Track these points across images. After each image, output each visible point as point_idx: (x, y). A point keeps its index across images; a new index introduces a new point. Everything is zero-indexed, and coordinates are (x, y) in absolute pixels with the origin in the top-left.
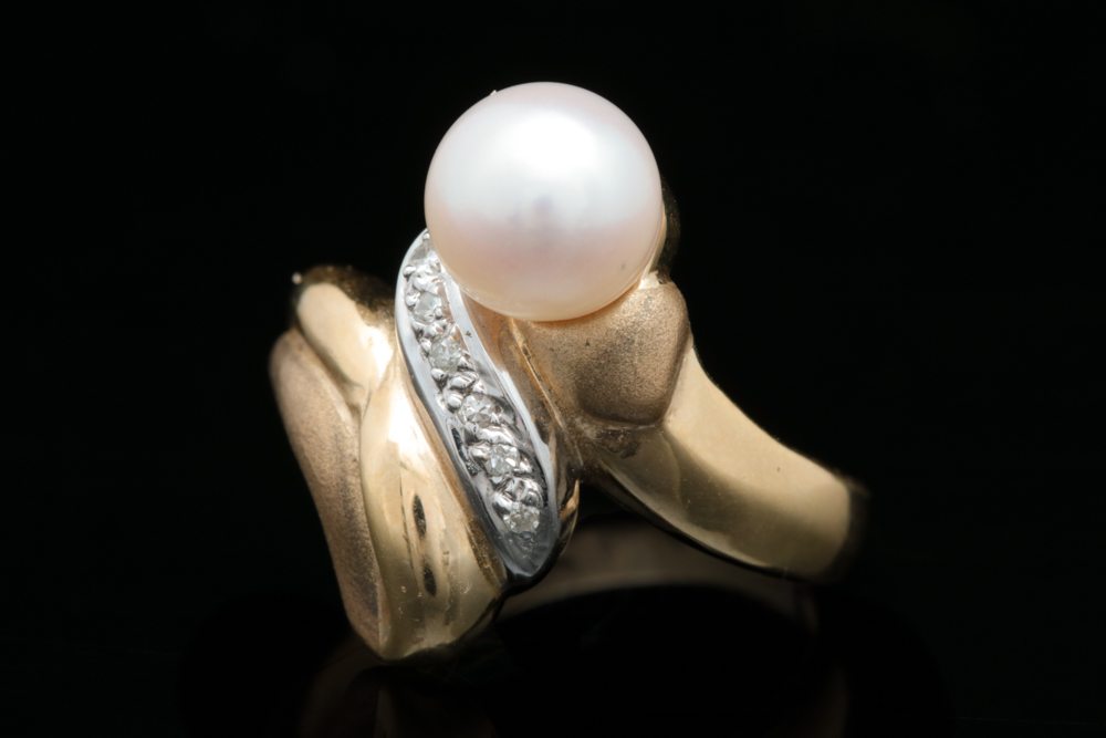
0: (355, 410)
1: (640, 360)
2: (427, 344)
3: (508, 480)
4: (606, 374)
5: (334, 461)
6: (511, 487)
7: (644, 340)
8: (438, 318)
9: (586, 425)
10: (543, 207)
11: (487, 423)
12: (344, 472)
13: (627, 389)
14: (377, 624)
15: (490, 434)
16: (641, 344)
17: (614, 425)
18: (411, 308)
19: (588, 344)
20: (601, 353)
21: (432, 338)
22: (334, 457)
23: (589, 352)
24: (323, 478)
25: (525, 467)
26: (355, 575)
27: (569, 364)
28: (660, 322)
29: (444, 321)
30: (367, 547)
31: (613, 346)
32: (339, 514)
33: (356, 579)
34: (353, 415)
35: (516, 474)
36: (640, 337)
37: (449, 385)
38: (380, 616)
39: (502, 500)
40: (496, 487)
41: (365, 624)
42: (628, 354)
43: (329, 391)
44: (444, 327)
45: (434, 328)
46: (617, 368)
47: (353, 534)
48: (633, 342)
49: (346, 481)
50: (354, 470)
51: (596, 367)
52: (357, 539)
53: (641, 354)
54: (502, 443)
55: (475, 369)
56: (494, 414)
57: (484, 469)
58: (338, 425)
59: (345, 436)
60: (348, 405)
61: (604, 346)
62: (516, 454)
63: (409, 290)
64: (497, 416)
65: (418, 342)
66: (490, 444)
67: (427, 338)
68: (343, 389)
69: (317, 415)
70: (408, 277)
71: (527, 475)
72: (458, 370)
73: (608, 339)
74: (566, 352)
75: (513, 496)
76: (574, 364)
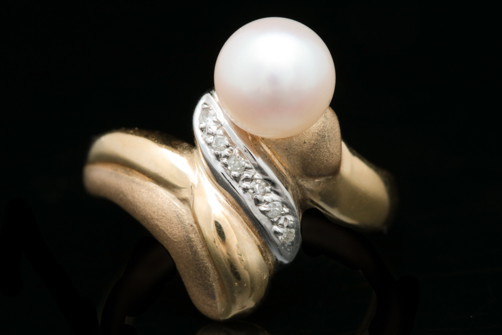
0: (184, 201)
1: (330, 145)
2: (225, 160)
3: (279, 218)
4: (316, 155)
5: (180, 228)
6: (281, 222)
7: (329, 134)
8: (228, 147)
9: (305, 182)
10: (274, 80)
11: (265, 193)
12: (187, 233)
13: (326, 160)
14: (216, 303)
15: (267, 198)
16: (329, 136)
17: (318, 179)
18: (209, 144)
19: (305, 143)
20: (312, 146)
21: (227, 157)
22: (179, 226)
23: (306, 146)
24: (175, 238)
25: (286, 210)
26: (200, 282)
27: (297, 154)
28: (333, 123)
29: (231, 148)
30: (206, 267)
31: (317, 140)
32: (188, 254)
33: (200, 284)
34: (184, 203)
35: (283, 215)
36: (328, 133)
37: (242, 179)
38: (218, 299)
39: (276, 228)
40: (273, 223)
41: (208, 305)
42: (324, 143)
43: (164, 194)
44: (232, 150)
45: (226, 152)
46: (321, 151)
47: (197, 262)
48: (325, 136)
49: (189, 237)
50: (193, 231)
51: (311, 153)
52: (200, 264)
53: (330, 141)
54: (274, 201)
55: (253, 168)
56: (266, 188)
57: (267, 216)
58: (176, 210)
59: (183, 214)
60: (179, 199)
61: (313, 142)
62: (280, 205)
63: (205, 136)
64: (268, 189)
65: (219, 161)
66: (268, 203)
67: (224, 157)
68: (174, 191)
69: (163, 207)
70: (202, 129)
71: (287, 214)
72: (245, 170)
73: (314, 138)
74: (294, 149)
75: (282, 226)
76: (299, 154)
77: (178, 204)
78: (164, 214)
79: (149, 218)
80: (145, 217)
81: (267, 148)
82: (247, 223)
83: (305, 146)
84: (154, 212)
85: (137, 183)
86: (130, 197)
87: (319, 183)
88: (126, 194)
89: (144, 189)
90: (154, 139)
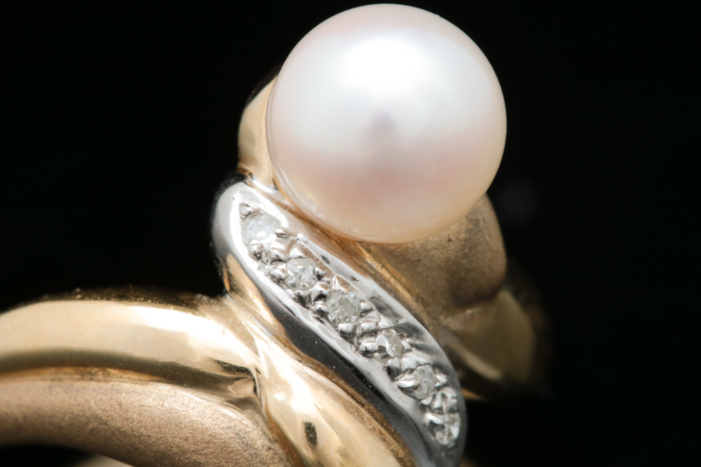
0: (242, 403)
2: (319, 305)
3: (434, 397)
4: (472, 261)
6: (437, 403)
8: (319, 277)
11: (403, 352)
13: (489, 267)
15: (407, 361)
18: (279, 281)
19: (450, 240)
20: (462, 243)
21: (321, 297)
22: (246, 454)
25: (442, 378)
27: (439, 266)
29: (326, 278)
31: (469, 232)
35: (438, 389)
37: (358, 334)
39: (430, 417)
40: (424, 408)
42: (480, 234)
44: (328, 283)
45: (318, 288)
46: (478, 251)
48: (479, 220)
51: (463, 258)
54: (420, 365)
55: (374, 308)
56: (402, 342)
57: (413, 397)
58: (232, 424)
59: (247, 430)
60: (231, 402)
61: (463, 236)
62: (430, 369)
63: (268, 267)
64: (405, 343)
65: (308, 308)
66: (412, 371)
67: (315, 301)
68: (217, 389)
69: (202, 425)
70: (257, 256)
71: (445, 385)
72: (361, 316)
73: (463, 228)
74: (433, 256)
75: (440, 411)
76: (442, 265)
77: (232, 414)
78: (207, 438)
79: (176, 454)
80: (163, 453)
81: (380, 265)
82: (377, 420)
83: (452, 246)
84: (186, 439)
85: (128, 393)
86: (117, 423)
87: (472, 316)
88: (105, 418)
89: (150, 399)
90: (142, 299)
